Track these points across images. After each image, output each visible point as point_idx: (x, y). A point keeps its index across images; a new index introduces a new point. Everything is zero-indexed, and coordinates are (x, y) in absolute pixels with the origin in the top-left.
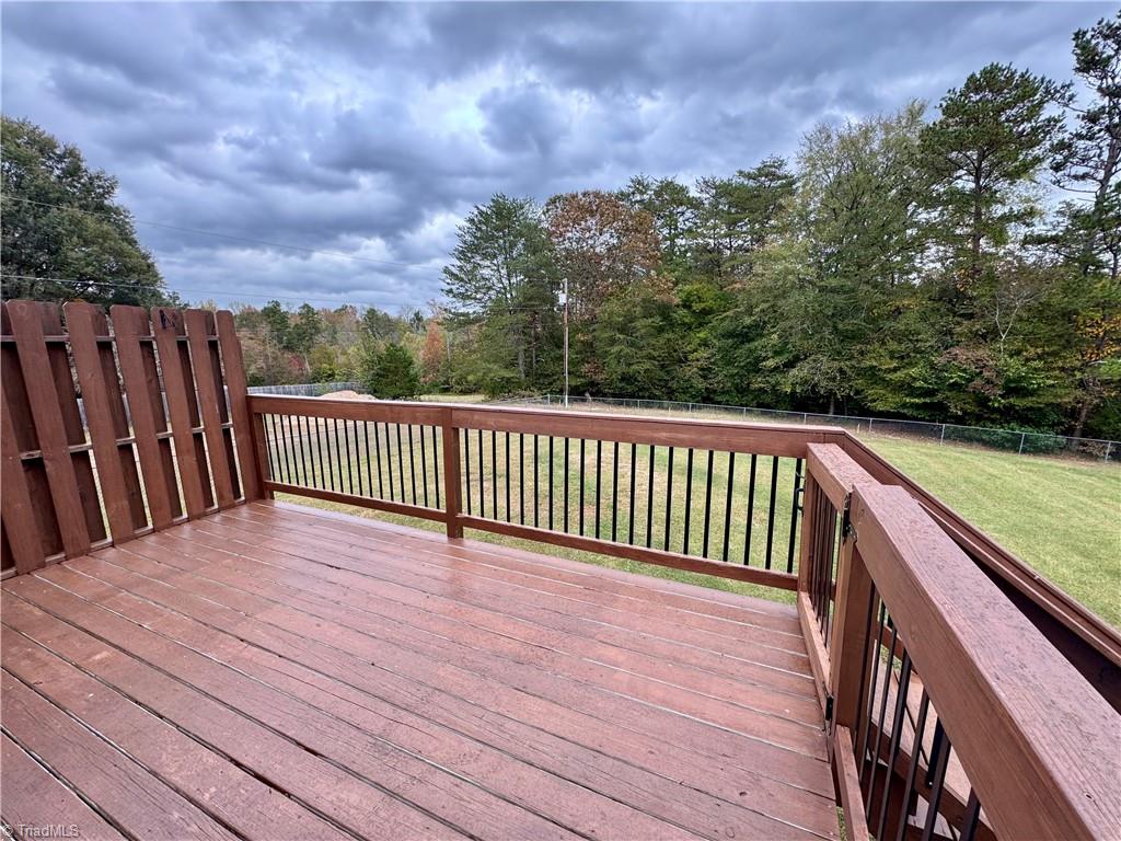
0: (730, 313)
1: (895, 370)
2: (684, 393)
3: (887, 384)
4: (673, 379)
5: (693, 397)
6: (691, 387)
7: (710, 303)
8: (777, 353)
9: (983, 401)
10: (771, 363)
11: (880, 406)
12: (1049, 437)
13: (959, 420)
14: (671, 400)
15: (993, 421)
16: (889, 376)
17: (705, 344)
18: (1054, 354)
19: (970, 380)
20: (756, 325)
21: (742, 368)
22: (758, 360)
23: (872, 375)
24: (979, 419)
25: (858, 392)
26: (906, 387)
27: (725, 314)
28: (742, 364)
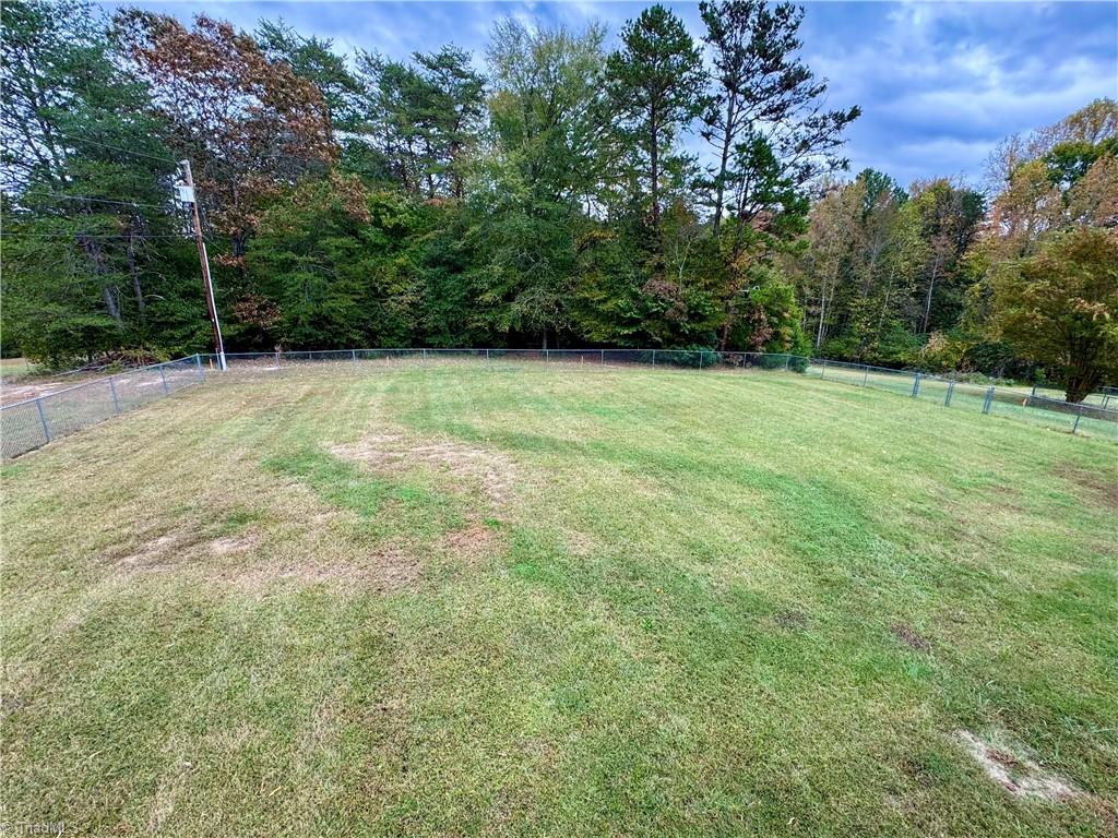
0: (431, 235)
1: (605, 301)
2: (389, 336)
3: (598, 314)
4: (373, 318)
5: (401, 339)
6: (397, 327)
7: (404, 219)
8: (493, 285)
9: (675, 327)
10: (488, 297)
11: (596, 337)
12: (711, 353)
13: (657, 345)
14: (373, 346)
15: (679, 344)
16: (601, 307)
17: (404, 272)
18: (715, 285)
19: (666, 309)
20: (469, 252)
21: (456, 303)
22: (474, 293)
23: (585, 305)
24: (669, 342)
25: (574, 324)
26: (615, 318)
27: (425, 237)
28: (457, 298)
